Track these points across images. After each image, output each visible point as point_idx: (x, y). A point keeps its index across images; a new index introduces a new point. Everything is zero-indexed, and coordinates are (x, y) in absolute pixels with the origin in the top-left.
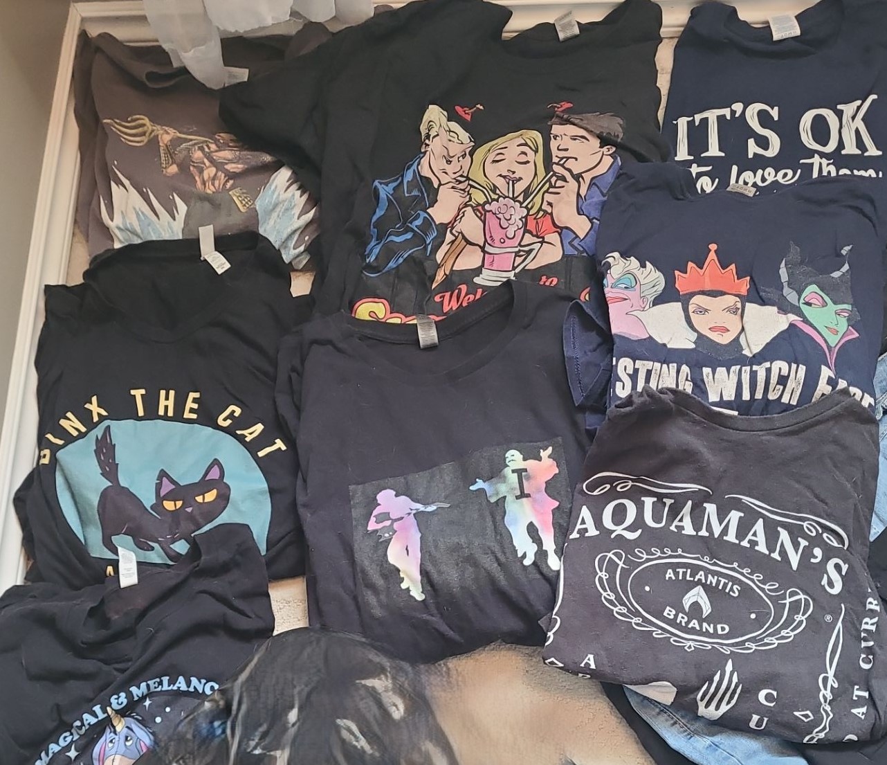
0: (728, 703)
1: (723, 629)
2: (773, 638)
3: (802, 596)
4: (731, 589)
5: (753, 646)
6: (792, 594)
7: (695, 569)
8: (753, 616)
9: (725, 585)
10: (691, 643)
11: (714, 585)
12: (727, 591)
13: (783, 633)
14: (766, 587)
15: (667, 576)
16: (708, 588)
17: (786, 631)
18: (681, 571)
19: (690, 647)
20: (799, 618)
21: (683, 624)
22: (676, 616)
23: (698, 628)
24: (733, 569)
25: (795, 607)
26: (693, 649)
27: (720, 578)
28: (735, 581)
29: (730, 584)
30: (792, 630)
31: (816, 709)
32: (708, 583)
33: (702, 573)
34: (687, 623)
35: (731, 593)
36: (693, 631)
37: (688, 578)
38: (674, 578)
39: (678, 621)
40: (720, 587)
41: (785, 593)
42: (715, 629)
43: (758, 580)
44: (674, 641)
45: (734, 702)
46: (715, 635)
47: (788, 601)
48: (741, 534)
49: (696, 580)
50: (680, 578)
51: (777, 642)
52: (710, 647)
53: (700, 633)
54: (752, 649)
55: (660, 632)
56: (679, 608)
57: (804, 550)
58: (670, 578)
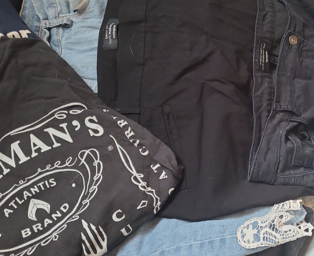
0: (103, 240)
1: (65, 207)
2: (93, 187)
3: (87, 152)
4: (50, 184)
5: (87, 201)
6: (82, 155)
7: (20, 195)
8: (74, 185)
9: (44, 185)
10: (55, 234)
11: (38, 191)
12: (48, 187)
13: (95, 179)
14: (67, 164)
15: (7, 215)
16: (37, 196)
17: (96, 176)
18: (12, 203)
19: (55, 237)
20: (96, 163)
21: (41, 229)
22: (32, 230)
23: (51, 222)
24: (41, 174)
25: (89, 160)
26: (58, 236)
27: (38, 185)
28: (47, 178)
29: (46, 182)
30: (98, 173)
31: (145, 196)
32: (34, 193)
33: (25, 192)
34: (43, 226)
35: (51, 186)
36: (50, 226)
37: (20, 203)
38: (12, 211)
39: (36, 231)
40: (43, 189)
41: (78, 159)
42: (61, 212)
43: (59, 165)
44: (44, 243)
45: (105, 236)
46: (64, 215)
47: (83, 161)
48: (27, 152)
49: (26, 199)
50: (16, 207)
51: (96, 187)
52: (66, 226)
53: (55, 223)
54: (87, 203)
55: (30, 248)
56: (30, 224)
57: (67, 128)
58: (10, 214)
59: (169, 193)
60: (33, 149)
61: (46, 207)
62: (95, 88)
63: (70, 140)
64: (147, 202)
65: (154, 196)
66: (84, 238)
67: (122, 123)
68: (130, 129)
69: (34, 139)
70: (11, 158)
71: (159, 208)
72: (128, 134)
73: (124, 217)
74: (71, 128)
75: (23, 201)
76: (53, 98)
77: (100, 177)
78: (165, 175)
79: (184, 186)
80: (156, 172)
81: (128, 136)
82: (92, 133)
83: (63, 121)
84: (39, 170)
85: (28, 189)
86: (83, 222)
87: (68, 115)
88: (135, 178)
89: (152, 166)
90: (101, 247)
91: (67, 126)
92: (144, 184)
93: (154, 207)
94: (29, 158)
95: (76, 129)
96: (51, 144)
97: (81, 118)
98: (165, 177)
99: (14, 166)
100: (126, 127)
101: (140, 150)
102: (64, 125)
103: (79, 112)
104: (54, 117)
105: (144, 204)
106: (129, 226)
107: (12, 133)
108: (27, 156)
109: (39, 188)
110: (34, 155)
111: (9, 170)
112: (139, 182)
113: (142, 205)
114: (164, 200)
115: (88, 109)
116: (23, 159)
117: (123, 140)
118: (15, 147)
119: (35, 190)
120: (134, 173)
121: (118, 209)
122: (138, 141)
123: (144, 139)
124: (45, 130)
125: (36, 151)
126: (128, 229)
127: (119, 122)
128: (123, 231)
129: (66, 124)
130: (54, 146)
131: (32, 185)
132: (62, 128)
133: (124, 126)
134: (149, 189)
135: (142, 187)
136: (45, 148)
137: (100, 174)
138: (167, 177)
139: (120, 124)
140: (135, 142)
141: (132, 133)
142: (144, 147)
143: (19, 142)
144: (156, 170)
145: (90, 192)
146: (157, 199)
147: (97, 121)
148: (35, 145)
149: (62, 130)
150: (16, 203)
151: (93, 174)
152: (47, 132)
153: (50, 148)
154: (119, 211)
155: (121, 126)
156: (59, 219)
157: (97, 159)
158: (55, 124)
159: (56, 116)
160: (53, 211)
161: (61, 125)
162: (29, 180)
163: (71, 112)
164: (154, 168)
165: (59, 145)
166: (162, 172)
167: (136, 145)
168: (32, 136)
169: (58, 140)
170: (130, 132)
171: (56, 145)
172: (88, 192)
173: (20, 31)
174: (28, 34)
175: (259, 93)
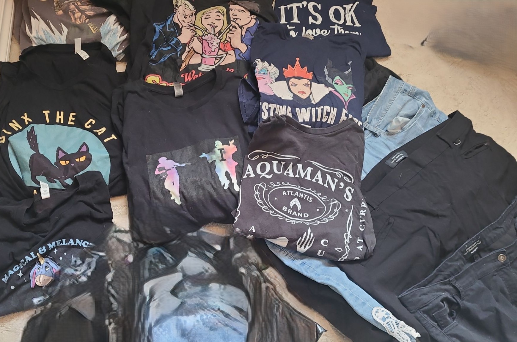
0: (309, 245)
1: (306, 215)
2: (326, 219)
3: (337, 202)
4: (309, 199)
5: (319, 222)
6: (333, 201)
7: (295, 191)
8: (318, 210)
9: (307, 197)
10: (294, 221)
11: (302, 197)
12: (307, 200)
13: (330, 217)
14: (323, 198)
15: (283, 194)
16: (299, 199)
17: (331, 216)
18: (289, 191)
19: (293, 223)
20: (336, 210)
21: (290, 214)
22: (287, 210)
23: (296, 215)
24: (309, 191)
25: (334, 206)
26: (295, 223)
28: (310, 196)
29: (309, 197)
30: (333, 215)
31: (343, 247)
32: (300, 196)
33: (297, 192)
34: (292, 213)
35: (309, 201)
36: (294, 216)
37: (292, 194)
38: (286, 194)
39: (288, 212)
40: (305, 198)
41: (330, 201)
42: (303, 215)
43: (319, 196)
44: (287, 220)
45: (311, 245)
46: (303, 218)
47: (331, 204)
48: (312, 176)
49: (295, 195)
50: (289, 194)
51: (328, 220)
52: (301, 223)
53: (297, 217)
54: (318, 223)
55: (281, 216)
56: (289, 207)
57: (336, 183)
58: (285, 194)
59: (356, 258)
60: (315, 178)
61: (299, 207)
62: (363, 177)
63: (333, 190)
64: (342, 250)
65: (347, 252)
66: (305, 235)
67: (364, 205)
68: (365, 211)
69: (319, 173)
70: (304, 173)
71: (343, 259)
72: (362, 212)
73: (326, 246)
74: (338, 185)
75: (293, 195)
76: (343, 164)
77: (333, 218)
78: (361, 248)
79: (364, 263)
80: (358, 242)
81: (361, 214)
82: (345, 196)
83: (337, 178)
84: (310, 189)
85: (299, 192)
86: (310, 229)
87: (342, 178)
88: (347, 235)
89: (358, 238)
90: (305, 248)
91: (337, 182)
92: (348, 242)
93: (342, 257)
94: (311, 180)
95: (340, 187)
96: (324, 183)
97: (346, 184)
98: (360, 249)
99: (302, 177)
100: (364, 208)
101: (361, 225)
102: (336, 180)
103: (349, 181)
104: (335, 172)
105: (340, 250)
106: (324, 252)
107: (314, 162)
108: (310, 178)
109: (304, 196)
110: (314, 180)
111: (299, 177)
112: (347, 239)
113: (338, 250)
114: (349, 259)
115: (353, 183)
116: (308, 178)
117: (357, 213)
118: (309, 169)
119: (301, 195)
120: (349, 232)
121: (327, 240)
122: (364, 220)
123: (368, 222)
124: (327, 175)
125: (316, 180)
126: (321, 253)
127: (363, 203)
128: (320, 251)
129: (338, 181)
130: (325, 185)
131: (302, 193)
132: (335, 181)
133: (363, 207)
134: (348, 247)
135: (346, 242)
136: (320, 182)
137: (333, 217)
138: (361, 250)
139: (363, 204)
140: (361, 219)
141: (364, 214)
142: (364, 226)
143: (312, 169)
144: (359, 242)
145: (323, 220)
146: (347, 255)
147: (352, 193)
148: (317, 177)
149: (334, 182)
150: (290, 193)
151: (330, 214)
152: (327, 176)
153: (323, 184)
154: (327, 241)
155: (362, 206)
156: (300, 217)
157: (337, 209)
158: (333, 176)
159: (337, 173)
160: (300, 211)
161: (335, 179)
162: (302, 189)
163: (344, 177)
164: (359, 240)
165: (327, 187)
166: (361, 246)
167: (361, 221)
168: (320, 172)
169: (329, 184)
170: (364, 213)
171: (326, 185)
172: (322, 219)
173: (359, 121)
174: (361, 125)
175: (450, 263)
